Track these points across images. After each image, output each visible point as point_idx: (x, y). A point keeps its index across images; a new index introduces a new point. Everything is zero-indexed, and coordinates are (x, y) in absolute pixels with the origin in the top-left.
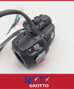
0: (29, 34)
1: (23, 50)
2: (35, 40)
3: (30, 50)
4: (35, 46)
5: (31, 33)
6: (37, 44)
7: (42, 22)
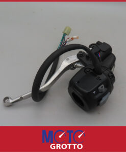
0: (91, 71)
1: (87, 92)
2: (100, 79)
3: (94, 92)
4: (100, 88)
5: (94, 70)
6: (103, 85)
7: (101, 52)
